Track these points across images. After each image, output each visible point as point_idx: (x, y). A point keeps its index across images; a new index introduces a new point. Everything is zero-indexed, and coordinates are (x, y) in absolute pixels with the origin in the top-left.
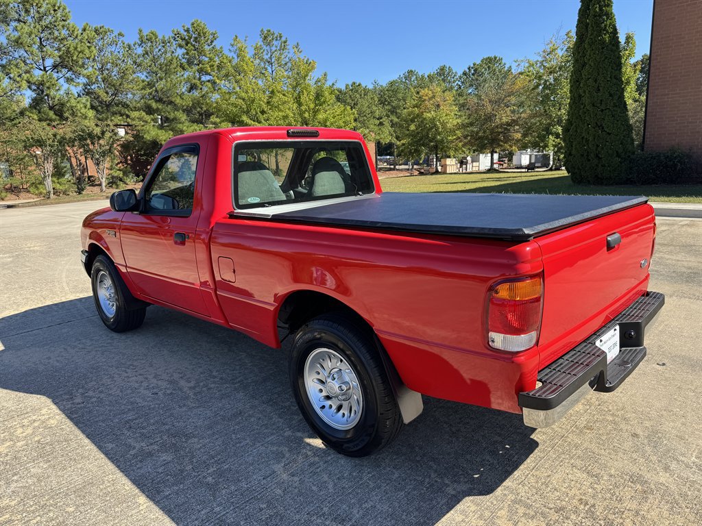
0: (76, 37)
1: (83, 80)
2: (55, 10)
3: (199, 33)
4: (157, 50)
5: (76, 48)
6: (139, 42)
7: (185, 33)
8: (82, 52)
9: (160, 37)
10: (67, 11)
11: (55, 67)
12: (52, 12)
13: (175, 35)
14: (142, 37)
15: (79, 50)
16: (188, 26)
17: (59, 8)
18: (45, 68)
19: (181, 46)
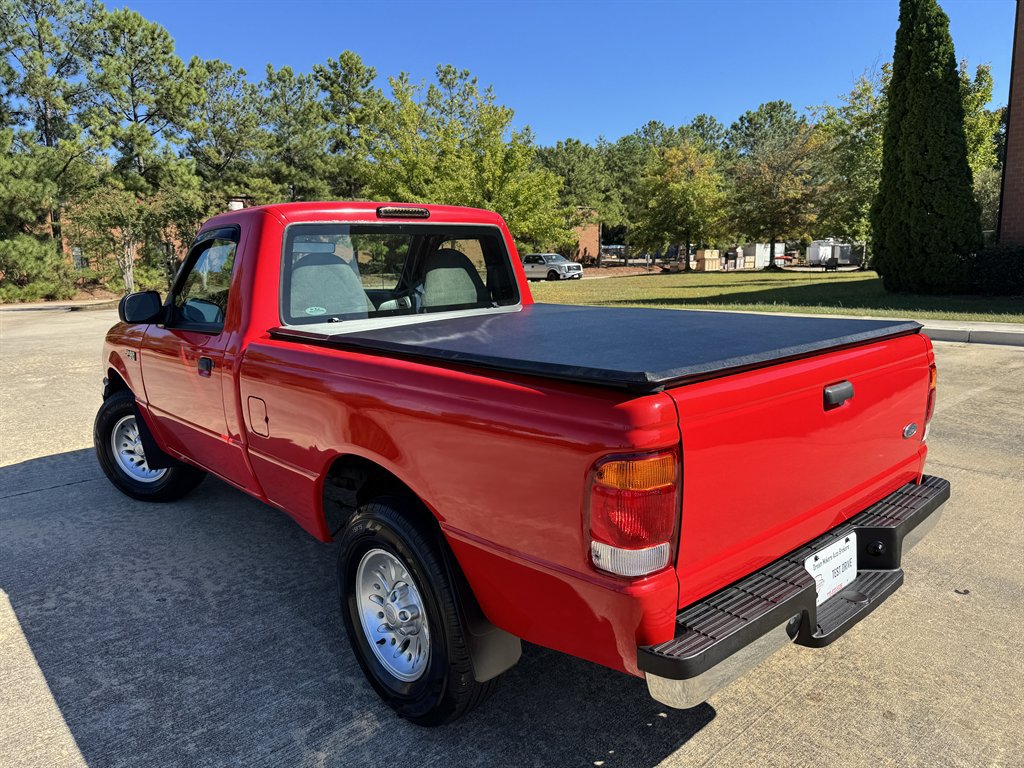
0: (181, 75)
1: (186, 136)
2: (153, 39)
3: (350, 69)
4: (291, 93)
5: (179, 91)
6: (267, 83)
7: (332, 71)
8: (187, 95)
9: (296, 76)
10: (169, 40)
11: (149, 116)
12: (149, 41)
13: (318, 72)
14: (270, 75)
15: (183, 92)
16: (336, 59)
17: (159, 36)
18: (136, 117)
19: (324, 88)
